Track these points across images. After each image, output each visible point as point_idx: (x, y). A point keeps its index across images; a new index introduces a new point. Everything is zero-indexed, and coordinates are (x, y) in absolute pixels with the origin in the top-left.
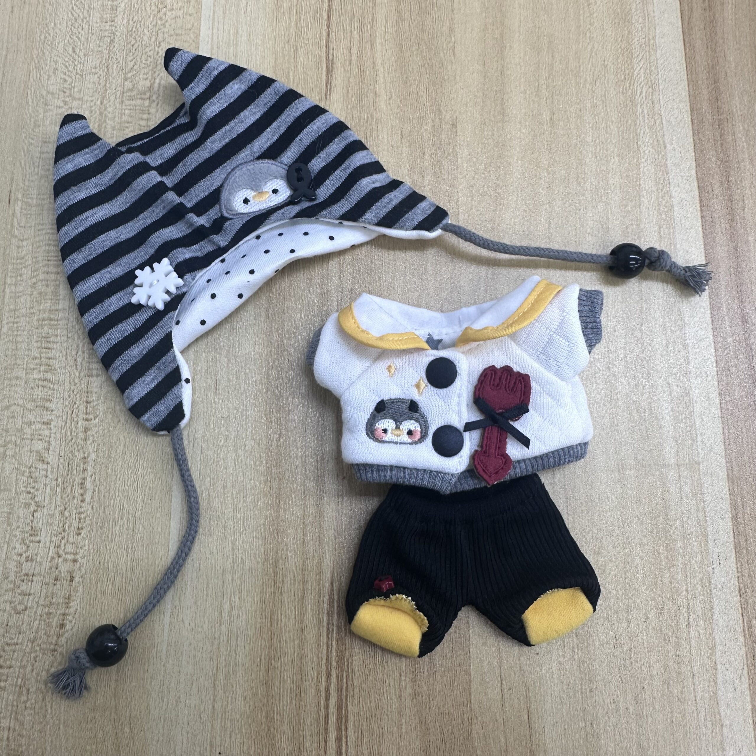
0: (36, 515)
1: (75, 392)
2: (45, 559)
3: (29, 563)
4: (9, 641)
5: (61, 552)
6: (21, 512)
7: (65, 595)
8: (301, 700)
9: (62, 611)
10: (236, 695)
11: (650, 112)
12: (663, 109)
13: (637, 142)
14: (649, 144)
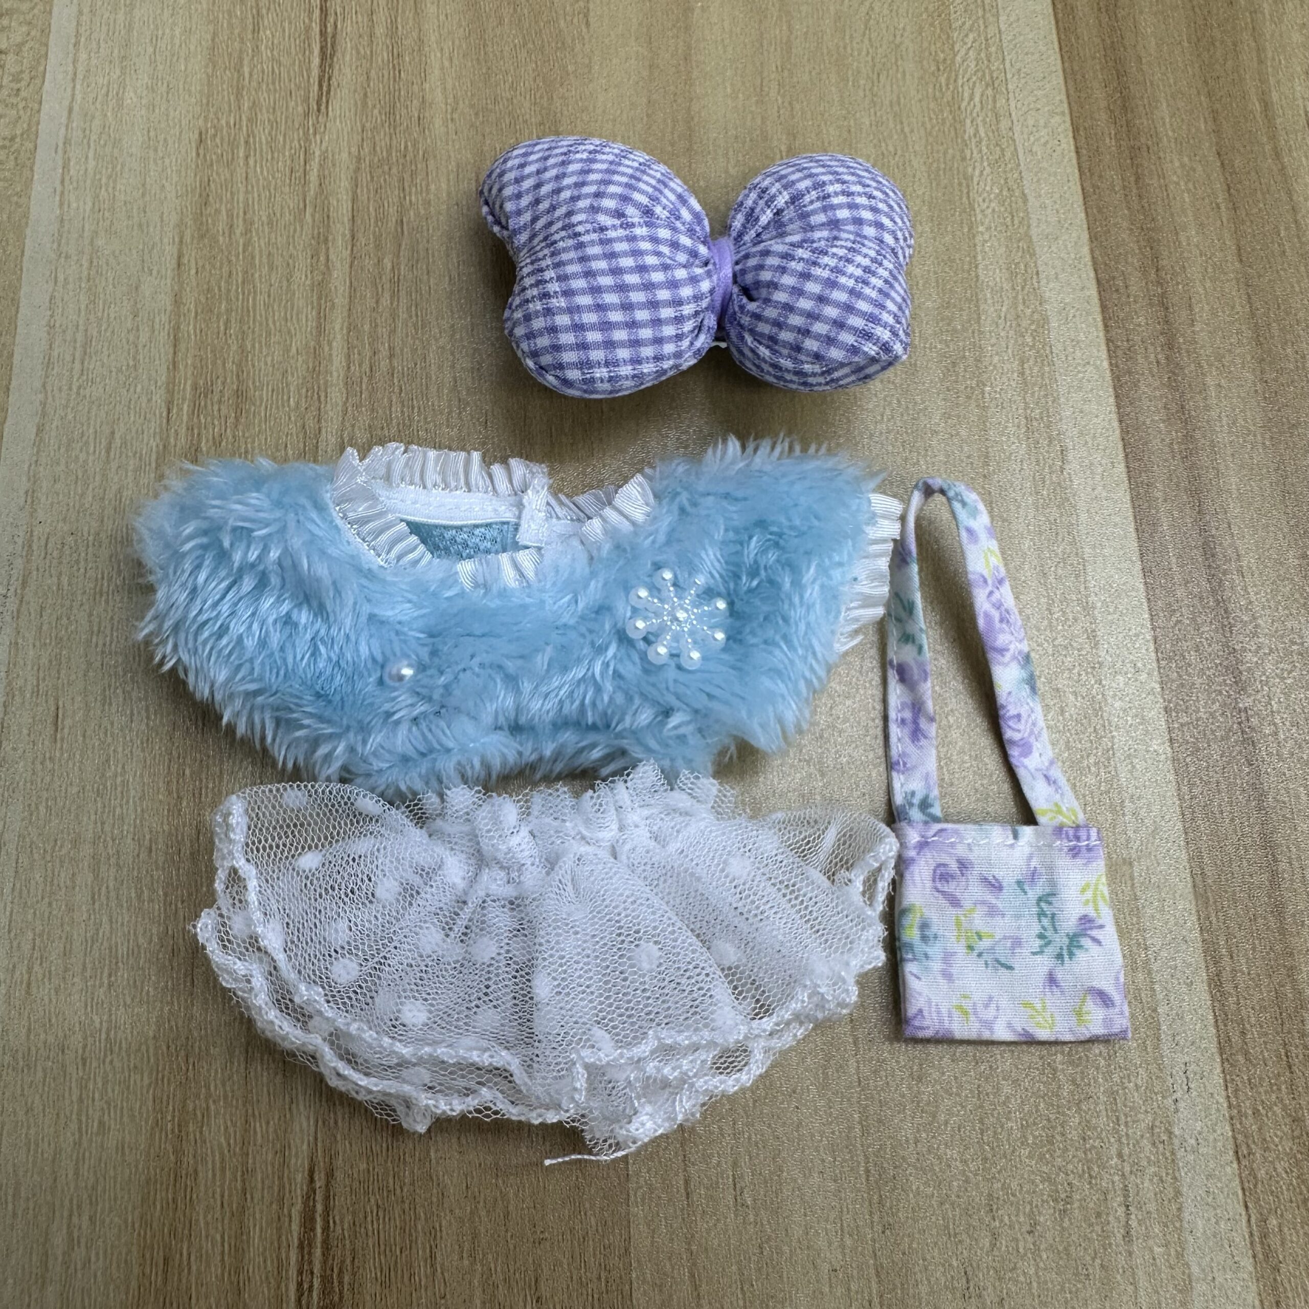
11: (991, 134)
12: (1017, 128)
13: (968, 193)
14: (992, 196)
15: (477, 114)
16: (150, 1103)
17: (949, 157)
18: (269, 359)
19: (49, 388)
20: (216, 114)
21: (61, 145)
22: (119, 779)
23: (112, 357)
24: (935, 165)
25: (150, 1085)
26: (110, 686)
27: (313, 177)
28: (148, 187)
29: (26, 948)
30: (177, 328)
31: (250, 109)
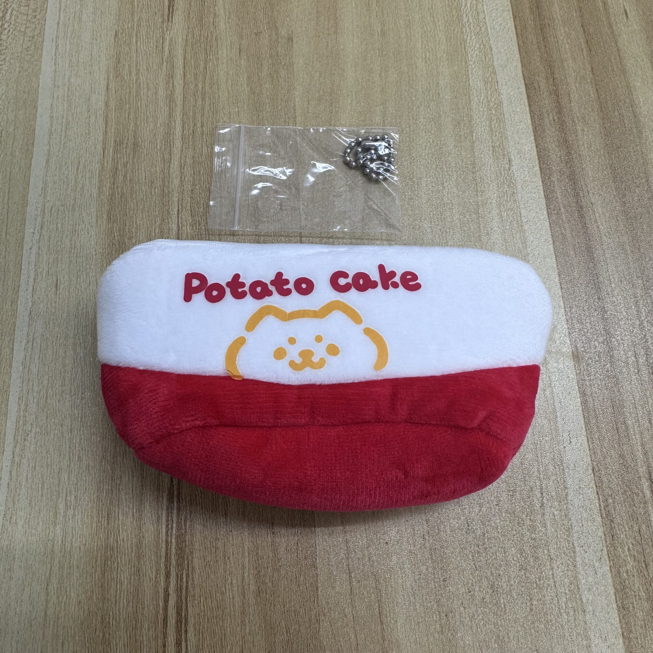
8: (138, 603)
10: (70, 600)
11: (474, 20)
12: (487, 18)
13: (465, 47)
14: (476, 48)
15: (239, 20)
16: (100, 448)
17: (456, 32)
18: (148, 128)
19: (51, 144)
20: (123, 23)
21: (54, 39)
22: (84, 311)
23: (79, 130)
24: (449, 35)
25: (100, 440)
26: (80, 271)
27: (166, 49)
28: (93, 55)
29: (45, 383)
30: (107, 116)
31: (138, 20)
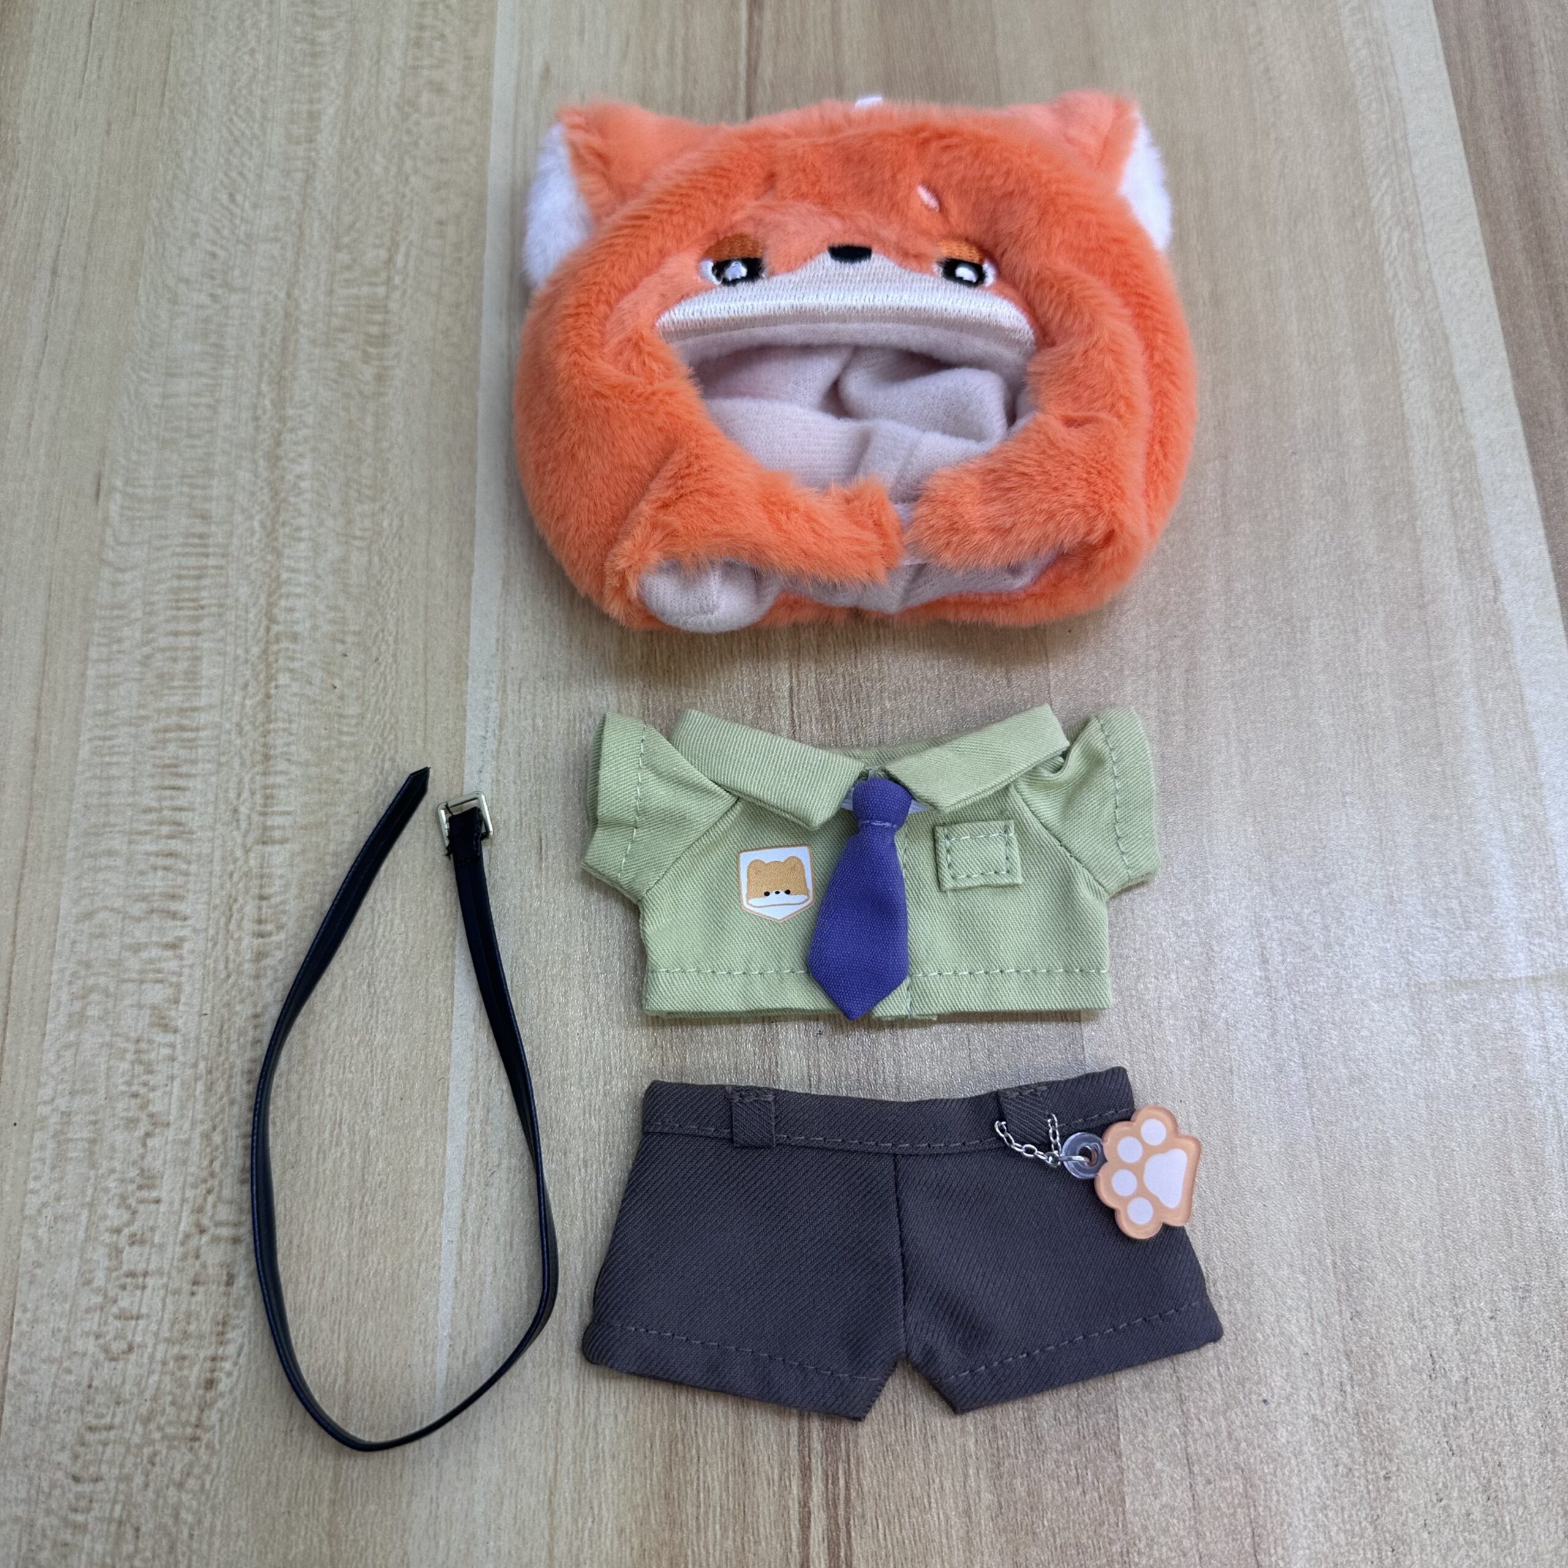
0: (150, 1143)
1: (236, 877)
2: (171, 1239)
3: (136, 1249)
4: (94, 1422)
5: (206, 1222)
6: (119, 1138)
7: (215, 1314)
8: (745, 1530)
9: (210, 1352)
10: (600, 1525)
